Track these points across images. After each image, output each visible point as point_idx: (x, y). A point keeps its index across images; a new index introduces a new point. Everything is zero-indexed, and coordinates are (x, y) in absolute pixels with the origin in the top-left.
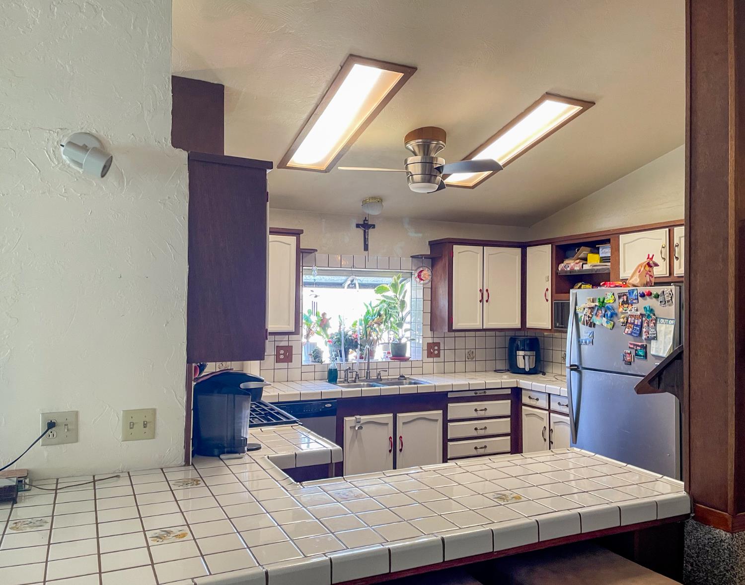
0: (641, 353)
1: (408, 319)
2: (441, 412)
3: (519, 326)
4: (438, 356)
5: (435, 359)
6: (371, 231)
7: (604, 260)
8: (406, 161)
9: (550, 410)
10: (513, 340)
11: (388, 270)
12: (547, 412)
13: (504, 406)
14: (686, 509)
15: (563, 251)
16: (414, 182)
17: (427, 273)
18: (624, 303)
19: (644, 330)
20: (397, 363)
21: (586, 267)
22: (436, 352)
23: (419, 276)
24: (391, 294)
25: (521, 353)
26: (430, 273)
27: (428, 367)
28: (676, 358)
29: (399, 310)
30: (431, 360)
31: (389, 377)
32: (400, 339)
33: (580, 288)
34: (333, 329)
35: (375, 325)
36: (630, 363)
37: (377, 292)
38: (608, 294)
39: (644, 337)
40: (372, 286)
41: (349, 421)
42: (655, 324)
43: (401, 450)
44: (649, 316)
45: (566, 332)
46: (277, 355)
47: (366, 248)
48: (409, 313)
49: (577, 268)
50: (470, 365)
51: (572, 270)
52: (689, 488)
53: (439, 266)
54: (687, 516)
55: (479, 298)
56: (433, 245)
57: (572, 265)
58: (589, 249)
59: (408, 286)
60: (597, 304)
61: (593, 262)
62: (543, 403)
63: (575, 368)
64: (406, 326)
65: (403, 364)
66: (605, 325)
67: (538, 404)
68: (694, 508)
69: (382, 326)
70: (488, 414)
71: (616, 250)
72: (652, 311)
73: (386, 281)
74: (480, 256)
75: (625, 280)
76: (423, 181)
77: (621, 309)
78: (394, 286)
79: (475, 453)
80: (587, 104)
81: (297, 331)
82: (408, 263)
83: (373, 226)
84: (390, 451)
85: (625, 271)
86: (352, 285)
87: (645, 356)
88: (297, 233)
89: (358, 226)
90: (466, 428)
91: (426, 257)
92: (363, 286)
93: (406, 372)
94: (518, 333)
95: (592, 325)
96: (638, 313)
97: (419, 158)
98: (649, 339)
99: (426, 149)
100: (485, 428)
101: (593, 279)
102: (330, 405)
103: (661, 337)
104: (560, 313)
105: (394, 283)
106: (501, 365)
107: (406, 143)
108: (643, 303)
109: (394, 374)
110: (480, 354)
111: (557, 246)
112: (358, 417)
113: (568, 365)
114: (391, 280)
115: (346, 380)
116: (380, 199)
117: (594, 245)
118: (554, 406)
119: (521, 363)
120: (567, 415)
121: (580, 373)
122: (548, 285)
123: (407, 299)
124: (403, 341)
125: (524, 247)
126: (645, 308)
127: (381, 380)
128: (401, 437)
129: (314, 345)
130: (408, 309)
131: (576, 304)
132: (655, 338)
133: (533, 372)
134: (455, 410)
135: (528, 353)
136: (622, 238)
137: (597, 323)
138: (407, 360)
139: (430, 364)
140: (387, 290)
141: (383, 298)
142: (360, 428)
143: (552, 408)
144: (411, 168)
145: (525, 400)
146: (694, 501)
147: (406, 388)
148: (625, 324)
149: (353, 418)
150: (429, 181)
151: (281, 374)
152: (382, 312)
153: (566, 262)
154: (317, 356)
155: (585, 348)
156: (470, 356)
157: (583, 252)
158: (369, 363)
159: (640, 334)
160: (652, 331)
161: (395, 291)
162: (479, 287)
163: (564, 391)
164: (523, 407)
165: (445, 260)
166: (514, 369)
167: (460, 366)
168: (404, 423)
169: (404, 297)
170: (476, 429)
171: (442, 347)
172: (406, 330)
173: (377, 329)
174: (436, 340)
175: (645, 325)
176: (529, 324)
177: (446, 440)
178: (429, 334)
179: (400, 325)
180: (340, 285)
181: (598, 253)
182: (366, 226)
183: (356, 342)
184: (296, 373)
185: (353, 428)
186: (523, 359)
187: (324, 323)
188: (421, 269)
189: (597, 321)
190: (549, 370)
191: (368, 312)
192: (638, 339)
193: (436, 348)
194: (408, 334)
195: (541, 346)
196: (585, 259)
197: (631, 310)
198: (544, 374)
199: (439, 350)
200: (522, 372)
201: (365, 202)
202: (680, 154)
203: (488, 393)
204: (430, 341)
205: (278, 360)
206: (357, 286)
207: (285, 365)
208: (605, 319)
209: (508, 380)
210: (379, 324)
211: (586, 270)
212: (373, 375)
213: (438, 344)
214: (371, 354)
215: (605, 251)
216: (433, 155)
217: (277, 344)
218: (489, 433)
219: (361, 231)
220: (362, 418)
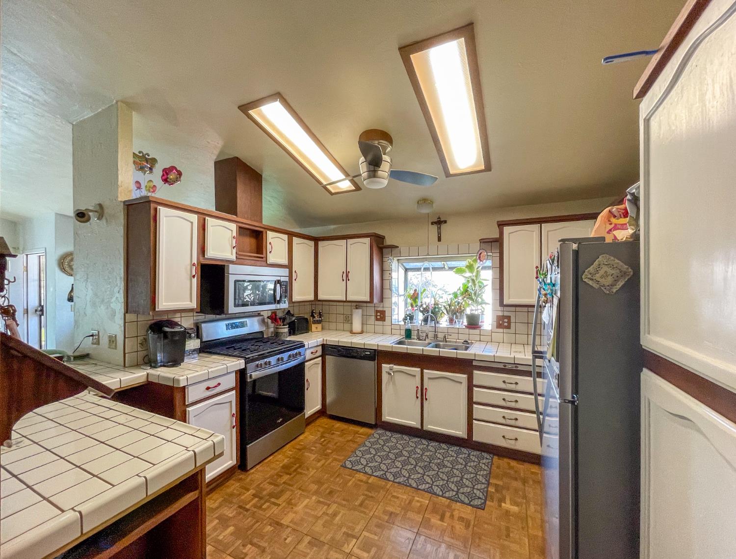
2: (465, 376)
4: (509, 327)
5: (505, 331)
6: (443, 226)
17: (484, 255)
20: (468, 330)
22: (506, 324)
27: (497, 337)
30: (500, 330)
31: (458, 340)
37: (457, 272)
41: (385, 367)
43: (426, 400)
46: (376, 316)
47: (439, 239)
65: (473, 331)
70: (519, 388)
73: (462, 264)
74: (536, 234)
78: (470, 267)
82: (475, 247)
83: (445, 222)
84: (417, 398)
88: (370, 236)
89: (432, 223)
100: (515, 401)
102: (369, 353)
105: (468, 264)
109: (462, 339)
112: (391, 365)
115: (418, 338)
116: (431, 201)
127: (445, 341)
128: (427, 388)
138: (478, 328)
139: (500, 335)
140: (464, 271)
141: (464, 279)
142: (394, 373)
149: (388, 366)
151: (379, 328)
161: (472, 272)
162: (536, 264)
168: (430, 378)
170: (504, 400)
171: (513, 320)
174: (506, 314)
177: (471, 402)
178: (498, 307)
182: (439, 223)
184: (388, 329)
185: (388, 372)
188: (481, 251)
193: (507, 320)
199: (509, 322)
203: (520, 368)
204: (500, 314)
205: (377, 320)
207: (380, 323)
213: (509, 318)
217: (376, 309)
218: (518, 406)
219: (435, 227)
220: (395, 367)
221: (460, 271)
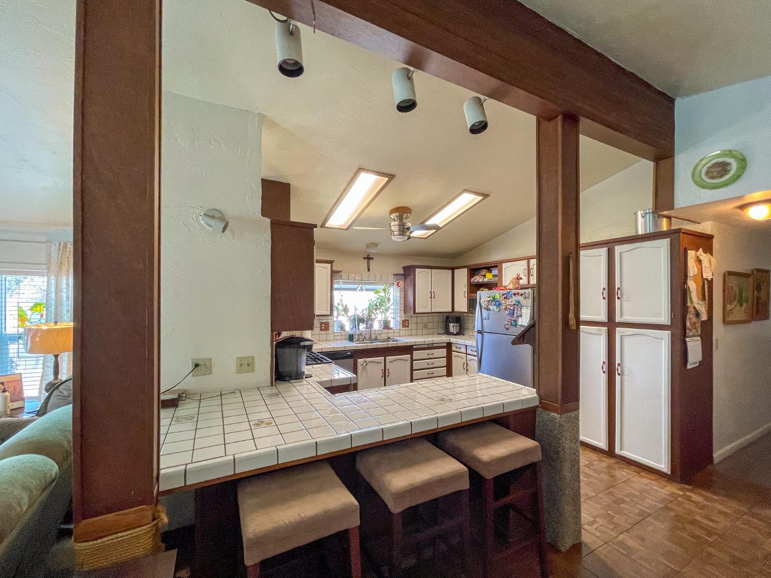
0: (514, 324)
1: (392, 307)
2: (410, 356)
3: (451, 311)
4: (408, 326)
5: (406, 328)
6: (371, 261)
7: (494, 276)
8: (390, 224)
9: (467, 354)
10: (447, 318)
11: (381, 281)
12: (465, 355)
13: (443, 352)
14: (537, 403)
15: (473, 271)
16: (394, 235)
17: (402, 283)
18: (505, 298)
19: (515, 312)
20: (386, 331)
21: (485, 280)
22: (407, 325)
23: (398, 285)
24: (382, 294)
25: (452, 324)
26: (403, 283)
27: (402, 333)
28: (532, 326)
29: (387, 303)
30: (404, 329)
31: (382, 338)
32: (387, 318)
33: (482, 291)
34: (351, 313)
35: (374, 311)
36: (508, 329)
37: (375, 293)
38: (497, 294)
39: (515, 316)
40: (373, 290)
41: (360, 361)
42: (521, 309)
43: (388, 376)
44: (518, 305)
45: (475, 313)
46: (321, 327)
47: (369, 270)
48: (392, 304)
49: (480, 280)
50: (425, 331)
51: (478, 282)
52: (538, 393)
53: (408, 280)
54: (538, 406)
55: (430, 296)
56: (405, 268)
57: (478, 279)
58: (486, 270)
59: (391, 290)
60: (491, 299)
61: (488, 278)
62: (463, 350)
63: (480, 332)
64: (391, 311)
65: (389, 331)
66: (495, 310)
67: (460, 351)
68: (541, 403)
69: (378, 311)
70: (434, 356)
71: (500, 271)
72: (519, 302)
73: (380, 287)
74: (430, 274)
75: (505, 287)
76: (399, 235)
77: (503, 302)
78: (385, 290)
79: (428, 376)
80: (485, 196)
81: (331, 314)
82: (391, 278)
83: (373, 259)
84: (383, 376)
85: (505, 281)
86: (362, 290)
87: (516, 325)
88: (331, 262)
89: (364, 258)
90: (424, 364)
91: (402, 275)
92: (367, 290)
93: (391, 336)
94: (450, 314)
95: (488, 310)
96: (512, 303)
97: (397, 223)
98: (518, 317)
99: (401, 218)
100: (433, 363)
101: (489, 286)
102: (350, 353)
103: (524, 315)
104: (472, 303)
106: (442, 331)
107: (390, 215)
108: (515, 298)
109: (384, 336)
110: (430, 325)
111: (470, 269)
112: (365, 359)
113: (476, 330)
114: (383, 287)
115: (358, 340)
116: (376, 244)
117: (489, 268)
118: (469, 352)
119: (452, 330)
120: (476, 356)
121: (482, 334)
122: (466, 289)
123: (391, 297)
124: (389, 319)
125: (453, 269)
126: (516, 301)
127: (377, 339)
128: (388, 369)
129: (340, 322)
130: (391, 302)
131: (480, 299)
132: (521, 316)
133: (458, 334)
134: (417, 355)
135: (455, 324)
136: (504, 265)
137: (491, 309)
138: (391, 329)
139: (404, 331)
140: (380, 292)
141: (378, 297)
142: (366, 365)
143: (468, 353)
144: (393, 228)
145: (454, 348)
146: (541, 398)
147: (391, 344)
148: (506, 309)
149: (363, 360)
150: (403, 235)
151: (323, 337)
152: (378, 304)
153: (475, 277)
154: (342, 328)
155: (485, 322)
156: (425, 326)
157: (484, 272)
158: (371, 331)
159: (513, 314)
160: (519, 312)
161: (385, 293)
162: (430, 291)
163: (474, 344)
164: (453, 352)
165: (412, 277)
166: (448, 332)
167: (420, 331)
168: (390, 362)
169: (389, 296)
170: (428, 364)
171: (410, 322)
172: (390, 313)
173: (375, 313)
174: (407, 319)
175: (516, 309)
176: (456, 310)
177: (412, 370)
178: (403, 315)
179: (387, 310)
180: (355, 289)
181: (491, 272)
182: (368, 258)
183: (364, 320)
184: (331, 337)
185: (362, 365)
186: (453, 328)
187: (346, 310)
188: (399, 281)
189: (491, 307)
190: (466, 333)
191: (370, 304)
192: (512, 317)
193: (407, 322)
194: (392, 315)
195: (462, 320)
196: (485, 276)
197: (509, 302)
198: (464, 335)
199: (408, 323)
200: (453, 334)
201: (368, 246)
202: (534, 221)
203: (435, 345)
204: (404, 319)
205: (321, 330)
206: (364, 290)
207: (325, 332)
208: (495, 307)
209: (445, 339)
210: (376, 310)
211: (486, 282)
212: (373, 337)
214: (371, 326)
215: (495, 272)
216: (404, 221)
217: (321, 321)
218: (435, 366)
219: (366, 261)
220: (367, 359)
221: (377, 292)
